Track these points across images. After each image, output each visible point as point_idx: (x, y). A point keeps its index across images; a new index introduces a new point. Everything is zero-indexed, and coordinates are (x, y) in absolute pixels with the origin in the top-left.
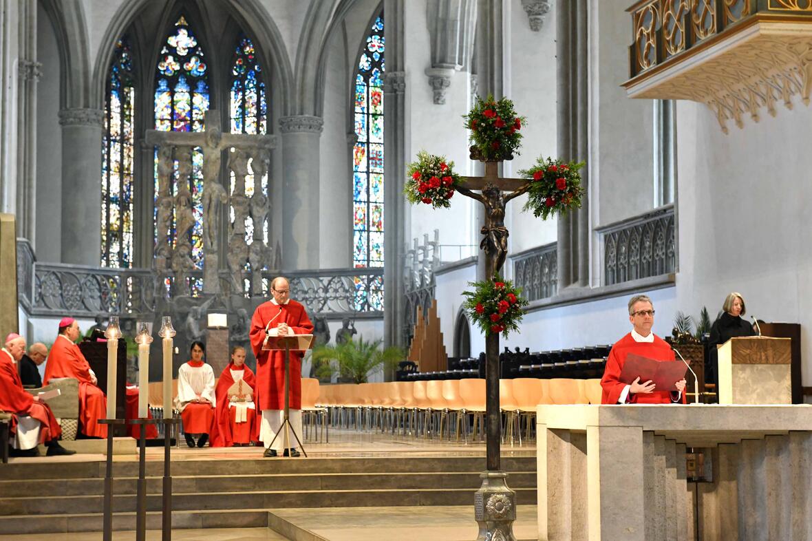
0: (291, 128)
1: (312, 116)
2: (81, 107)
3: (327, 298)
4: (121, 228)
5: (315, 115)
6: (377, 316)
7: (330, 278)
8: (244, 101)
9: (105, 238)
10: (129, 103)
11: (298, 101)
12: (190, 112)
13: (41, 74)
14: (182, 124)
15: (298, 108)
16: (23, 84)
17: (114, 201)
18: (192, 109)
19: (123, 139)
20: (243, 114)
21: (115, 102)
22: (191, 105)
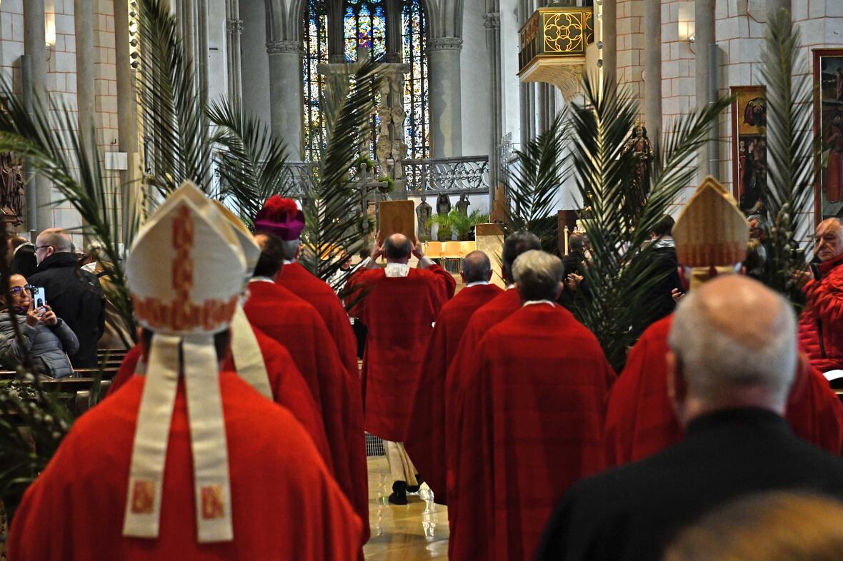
0: (437, 47)
1: (452, 37)
2: (281, 40)
3: (454, 178)
4: (320, 123)
5: (455, 36)
6: (485, 192)
7: (455, 164)
8: (411, 22)
9: (308, 133)
10: (324, 28)
11: (441, 27)
12: (371, 32)
13: (243, 28)
14: (365, 41)
15: (441, 31)
16: (230, 36)
17: (315, 104)
18: (372, 29)
19: (320, 56)
20: (411, 33)
21: (313, 27)
22: (372, 25)
